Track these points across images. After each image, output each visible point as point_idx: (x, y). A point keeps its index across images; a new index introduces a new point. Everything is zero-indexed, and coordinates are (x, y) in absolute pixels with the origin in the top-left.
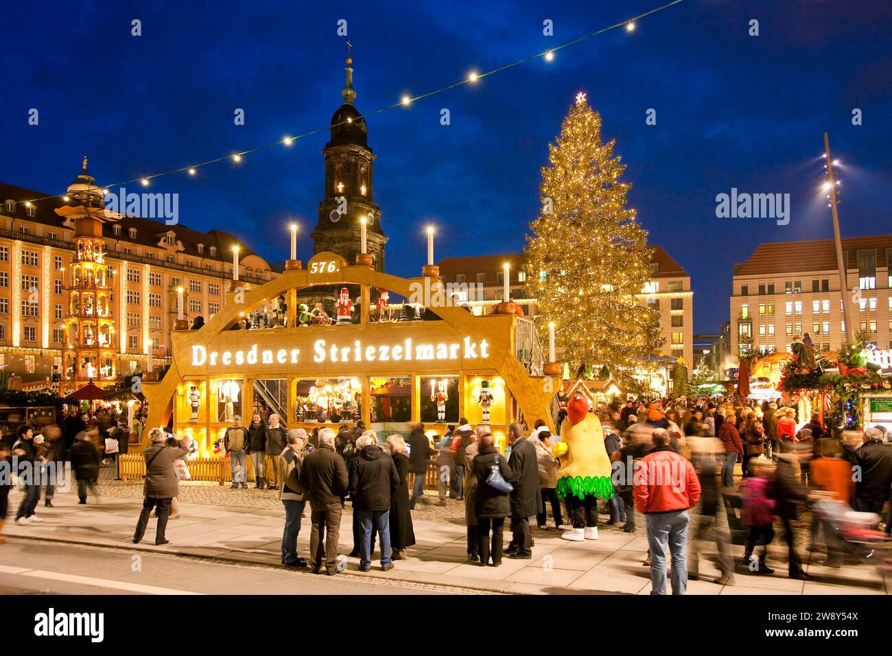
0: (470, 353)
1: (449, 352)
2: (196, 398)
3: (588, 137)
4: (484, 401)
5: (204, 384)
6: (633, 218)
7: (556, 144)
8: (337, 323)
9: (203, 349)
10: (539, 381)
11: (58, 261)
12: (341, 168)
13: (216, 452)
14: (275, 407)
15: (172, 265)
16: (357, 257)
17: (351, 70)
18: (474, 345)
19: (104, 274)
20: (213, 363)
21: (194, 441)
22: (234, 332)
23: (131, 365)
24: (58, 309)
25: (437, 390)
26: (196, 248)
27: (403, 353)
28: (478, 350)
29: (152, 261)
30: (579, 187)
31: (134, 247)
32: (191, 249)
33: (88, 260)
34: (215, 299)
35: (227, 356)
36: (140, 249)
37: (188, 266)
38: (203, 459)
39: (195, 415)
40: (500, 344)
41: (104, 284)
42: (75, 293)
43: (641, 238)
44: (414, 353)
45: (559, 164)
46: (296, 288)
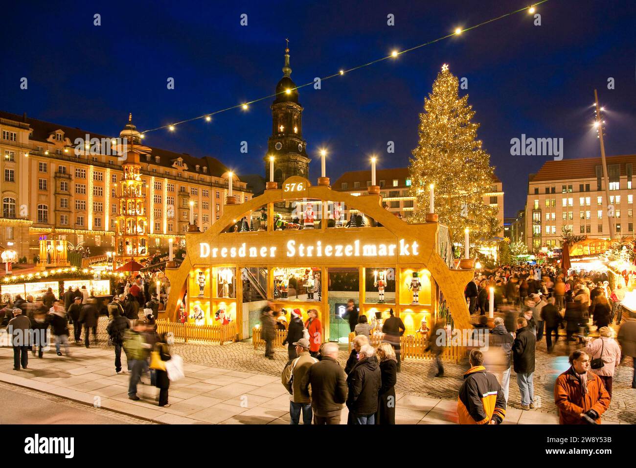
0: (404, 251)
1: (388, 251)
2: (202, 280)
3: (451, 93)
4: (415, 287)
5: (208, 271)
6: (480, 147)
7: (429, 98)
8: (304, 228)
9: (207, 245)
10: (457, 273)
11: (114, 177)
12: (282, 117)
13: (217, 320)
14: (255, 284)
15: (181, 179)
16: (319, 180)
17: (288, 56)
18: (407, 246)
19: (140, 187)
20: (215, 255)
21: (202, 311)
22: (230, 234)
23: (156, 241)
24: (114, 207)
25: (378, 279)
26: (195, 168)
27: (353, 251)
28: (410, 249)
29: (168, 176)
30: (444, 125)
31: (158, 168)
32: (192, 169)
33: (131, 179)
34: (206, 199)
35: (224, 250)
36: (162, 169)
37: (190, 179)
38: (209, 326)
39: (202, 292)
40: (428, 245)
41: (140, 194)
42: (123, 199)
43: (485, 159)
44: (361, 251)
45: (431, 112)
46: (274, 202)
